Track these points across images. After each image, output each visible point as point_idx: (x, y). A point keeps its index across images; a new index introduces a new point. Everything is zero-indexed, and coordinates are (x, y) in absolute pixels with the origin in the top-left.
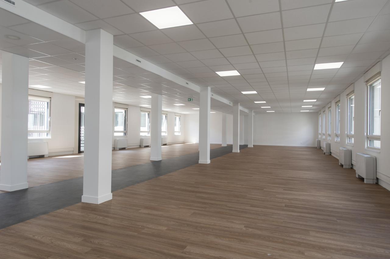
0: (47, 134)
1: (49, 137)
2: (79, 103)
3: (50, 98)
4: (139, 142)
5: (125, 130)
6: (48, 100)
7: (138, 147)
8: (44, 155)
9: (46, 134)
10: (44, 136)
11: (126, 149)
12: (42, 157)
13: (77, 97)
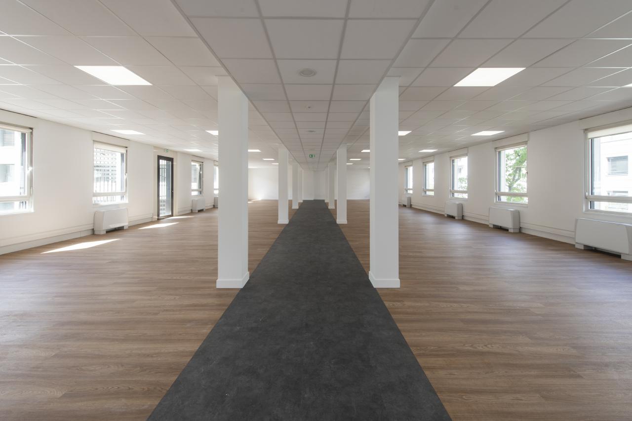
0: (122, 197)
1: (126, 200)
2: (158, 156)
3: (126, 147)
4: (213, 201)
5: (200, 188)
6: (123, 151)
7: (212, 207)
8: (123, 227)
9: (120, 197)
10: (117, 200)
11: (204, 210)
12: (120, 229)
13: (156, 147)
